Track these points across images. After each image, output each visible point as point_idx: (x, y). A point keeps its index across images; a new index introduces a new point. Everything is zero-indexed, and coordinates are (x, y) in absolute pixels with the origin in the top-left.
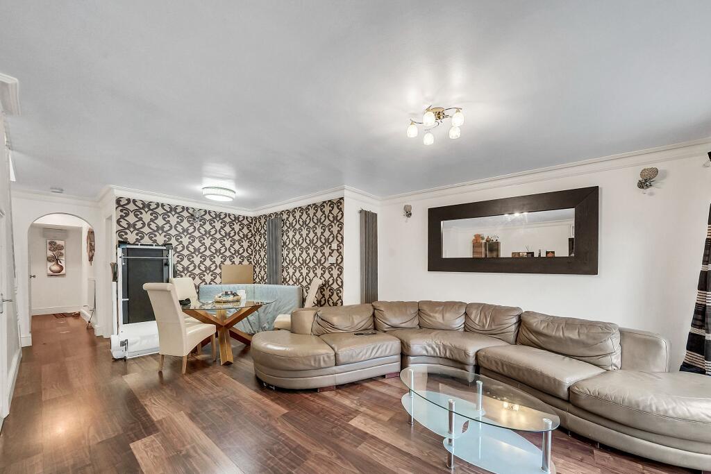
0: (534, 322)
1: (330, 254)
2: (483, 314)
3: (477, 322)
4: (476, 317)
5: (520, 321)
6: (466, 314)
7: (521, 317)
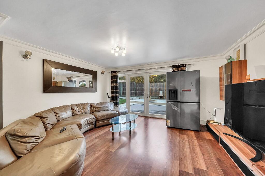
0: (95, 105)
2: (78, 107)
3: (78, 111)
4: (77, 109)
5: (91, 105)
6: (72, 109)
7: (90, 105)
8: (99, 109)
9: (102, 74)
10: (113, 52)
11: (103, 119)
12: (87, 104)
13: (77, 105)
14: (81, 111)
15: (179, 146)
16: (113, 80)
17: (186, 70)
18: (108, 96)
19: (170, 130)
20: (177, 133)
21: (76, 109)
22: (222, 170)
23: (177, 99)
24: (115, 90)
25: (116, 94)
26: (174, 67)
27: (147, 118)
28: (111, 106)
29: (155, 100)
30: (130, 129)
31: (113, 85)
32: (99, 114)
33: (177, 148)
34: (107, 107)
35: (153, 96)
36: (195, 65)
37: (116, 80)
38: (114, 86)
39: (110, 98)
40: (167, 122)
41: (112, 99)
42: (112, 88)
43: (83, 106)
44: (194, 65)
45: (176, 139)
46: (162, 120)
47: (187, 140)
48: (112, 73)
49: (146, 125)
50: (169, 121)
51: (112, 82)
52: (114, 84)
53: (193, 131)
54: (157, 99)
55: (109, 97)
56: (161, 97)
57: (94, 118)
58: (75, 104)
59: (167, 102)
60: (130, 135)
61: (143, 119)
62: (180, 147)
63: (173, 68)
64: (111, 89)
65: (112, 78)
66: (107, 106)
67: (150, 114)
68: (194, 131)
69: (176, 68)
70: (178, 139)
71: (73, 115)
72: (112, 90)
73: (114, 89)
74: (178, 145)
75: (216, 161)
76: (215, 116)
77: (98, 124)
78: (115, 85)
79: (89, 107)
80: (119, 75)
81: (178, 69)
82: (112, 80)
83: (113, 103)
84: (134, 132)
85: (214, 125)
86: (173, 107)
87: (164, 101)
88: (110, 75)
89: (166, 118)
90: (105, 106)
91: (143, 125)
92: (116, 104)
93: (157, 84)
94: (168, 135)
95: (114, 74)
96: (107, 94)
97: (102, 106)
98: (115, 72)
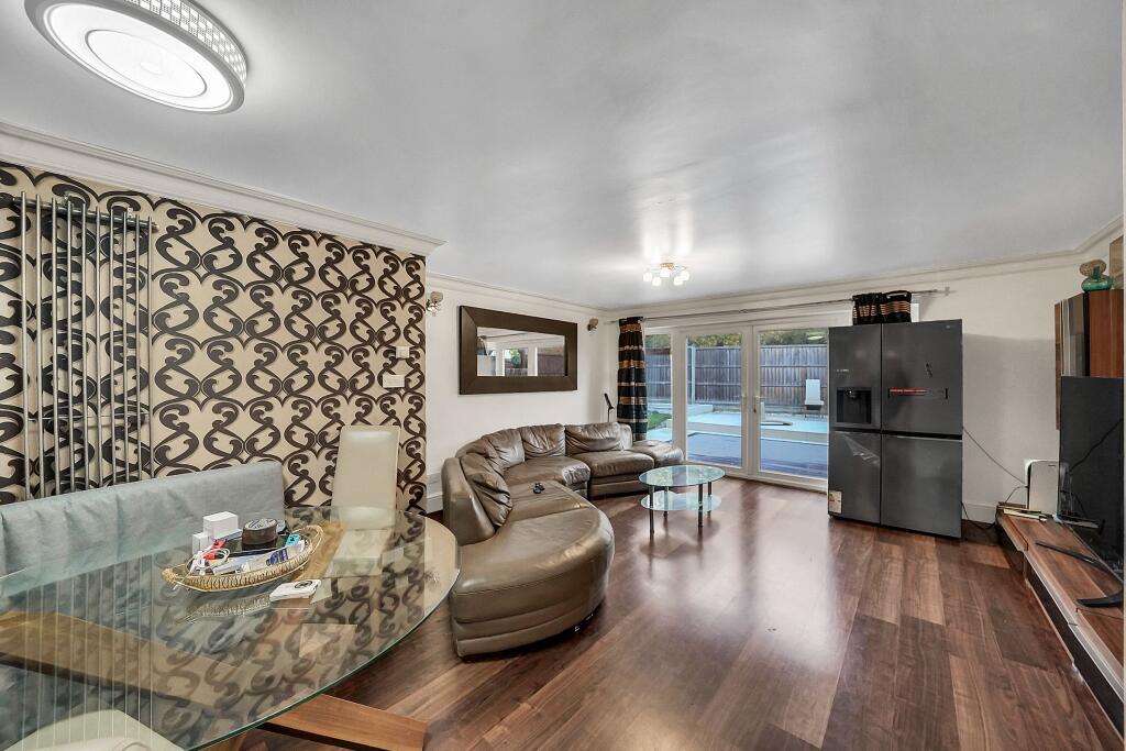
0: (579, 432)
1: (387, 368)
2: (538, 437)
3: (538, 446)
4: (534, 441)
6: (524, 441)
7: (566, 431)
8: (590, 443)
9: (590, 328)
10: (647, 278)
11: (608, 473)
12: (558, 426)
13: (534, 430)
14: (545, 448)
15: (866, 569)
16: (627, 347)
17: (915, 318)
18: (609, 402)
19: (839, 528)
20: (867, 539)
21: (532, 442)
22: (996, 632)
23: (869, 420)
24: (633, 384)
25: (637, 396)
26: (860, 300)
27: (751, 484)
28: (624, 436)
29: (787, 421)
30: (701, 508)
31: (625, 366)
32: (600, 459)
33: (858, 572)
34: (613, 439)
35: (776, 401)
36: (953, 292)
37: (636, 347)
38: (629, 370)
39: (614, 411)
40: (831, 500)
41: (625, 413)
42: (624, 375)
43: (547, 431)
44: (947, 292)
45: (859, 551)
46: (813, 496)
47: (901, 557)
48: (622, 323)
49: (750, 507)
50: (838, 496)
51: (622, 355)
52: (629, 364)
53: (933, 539)
54: (794, 414)
55: (611, 408)
56: (810, 407)
57: (586, 470)
58: (528, 427)
59: (832, 428)
60: (700, 526)
61: (735, 486)
62: (869, 571)
63: (857, 307)
64: (620, 380)
65: (622, 342)
66: (612, 435)
67: (763, 473)
68: (937, 537)
69: (870, 304)
70: (867, 553)
71: (526, 459)
72: (623, 384)
73: (629, 381)
74: (863, 565)
75: (985, 614)
76: (1028, 487)
77: (598, 489)
78: (633, 364)
79: (562, 436)
80: (647, 330)
81: (878, 309)
82: (622, 349)
83: (628, 427)
84: (709, 521)
85: (1019, 521)
86: (852, 448)
87: (821, 426)
88: (616, 332)
89: (825, 487)
90: (607, 436)
91: (737, 502)
92: (639, 431)
93: (792, 349)
94: (831, 538)
95: (629, 328)
96: (606, 395)
97: (600, 436)
98: (634, 320)
